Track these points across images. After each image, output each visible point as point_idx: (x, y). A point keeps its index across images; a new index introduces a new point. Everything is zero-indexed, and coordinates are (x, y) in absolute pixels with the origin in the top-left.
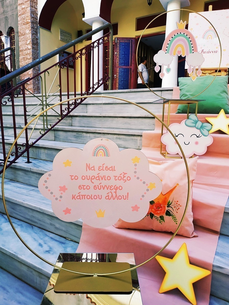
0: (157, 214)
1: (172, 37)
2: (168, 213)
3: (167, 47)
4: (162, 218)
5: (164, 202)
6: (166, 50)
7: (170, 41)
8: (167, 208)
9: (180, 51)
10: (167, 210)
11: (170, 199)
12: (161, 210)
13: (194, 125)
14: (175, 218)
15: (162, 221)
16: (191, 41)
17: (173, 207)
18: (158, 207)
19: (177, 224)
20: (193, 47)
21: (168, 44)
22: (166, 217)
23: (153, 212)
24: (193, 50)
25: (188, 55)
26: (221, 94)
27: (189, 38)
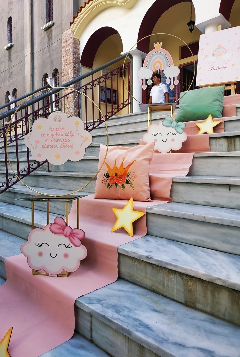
0: (120, 183)
1: (151, 56)
2: (127, 182)
3: (147, 64)
4: (123, 186)
5: (125, 174)
6: (147, 67)
7: (149, 59)
8: (126, 178)
9: (159, 66)
10: (127, 180)
11: (129, 171)
12: (123, 180)
13: (170, 124)
14: (132, 186)
15: (123, 188)
16: (167, 57)
17: (131, 177)
18: (121, 178)
19: (133, 190)
20: (169, 62)
21: (148, 62)
22: (126, 185)
23: (117, 182)
24: (169, 64)
25: (165, 68)
26: (213, 102)
27: (165, 55)
